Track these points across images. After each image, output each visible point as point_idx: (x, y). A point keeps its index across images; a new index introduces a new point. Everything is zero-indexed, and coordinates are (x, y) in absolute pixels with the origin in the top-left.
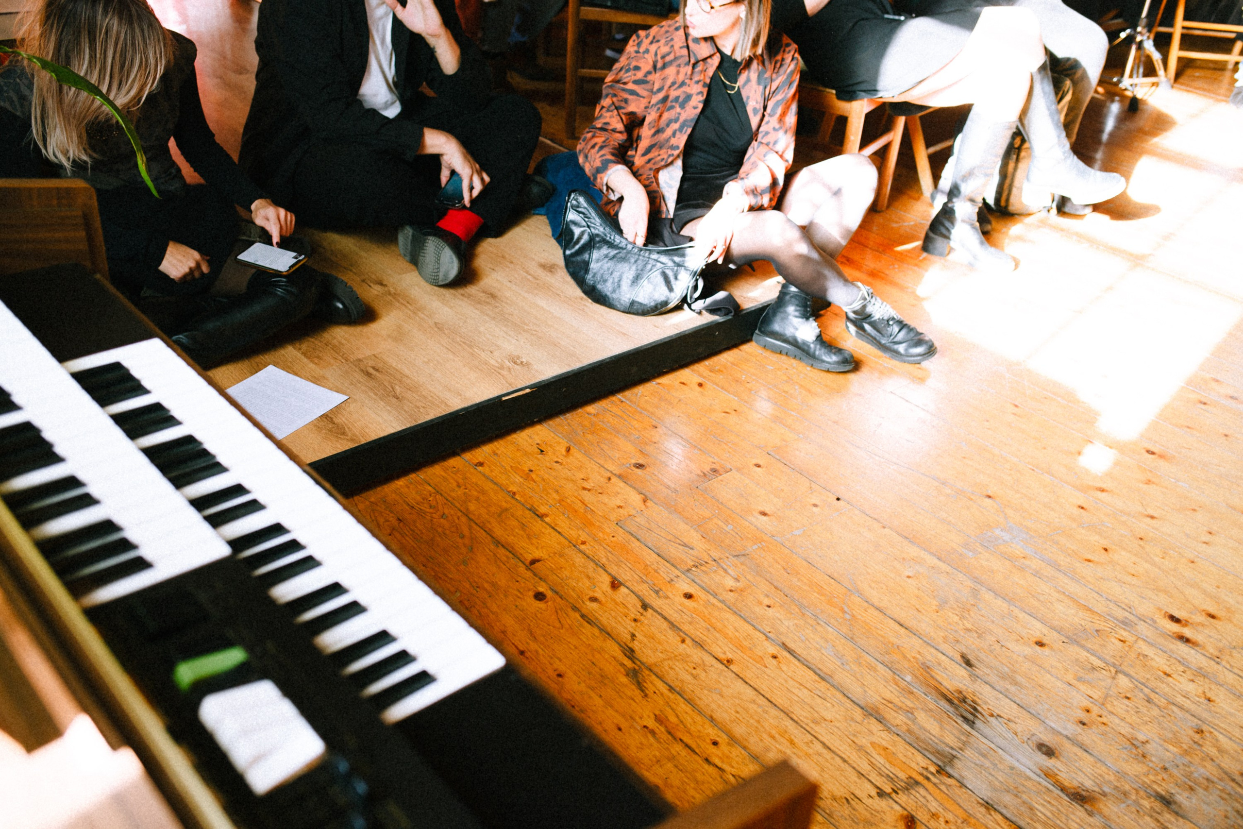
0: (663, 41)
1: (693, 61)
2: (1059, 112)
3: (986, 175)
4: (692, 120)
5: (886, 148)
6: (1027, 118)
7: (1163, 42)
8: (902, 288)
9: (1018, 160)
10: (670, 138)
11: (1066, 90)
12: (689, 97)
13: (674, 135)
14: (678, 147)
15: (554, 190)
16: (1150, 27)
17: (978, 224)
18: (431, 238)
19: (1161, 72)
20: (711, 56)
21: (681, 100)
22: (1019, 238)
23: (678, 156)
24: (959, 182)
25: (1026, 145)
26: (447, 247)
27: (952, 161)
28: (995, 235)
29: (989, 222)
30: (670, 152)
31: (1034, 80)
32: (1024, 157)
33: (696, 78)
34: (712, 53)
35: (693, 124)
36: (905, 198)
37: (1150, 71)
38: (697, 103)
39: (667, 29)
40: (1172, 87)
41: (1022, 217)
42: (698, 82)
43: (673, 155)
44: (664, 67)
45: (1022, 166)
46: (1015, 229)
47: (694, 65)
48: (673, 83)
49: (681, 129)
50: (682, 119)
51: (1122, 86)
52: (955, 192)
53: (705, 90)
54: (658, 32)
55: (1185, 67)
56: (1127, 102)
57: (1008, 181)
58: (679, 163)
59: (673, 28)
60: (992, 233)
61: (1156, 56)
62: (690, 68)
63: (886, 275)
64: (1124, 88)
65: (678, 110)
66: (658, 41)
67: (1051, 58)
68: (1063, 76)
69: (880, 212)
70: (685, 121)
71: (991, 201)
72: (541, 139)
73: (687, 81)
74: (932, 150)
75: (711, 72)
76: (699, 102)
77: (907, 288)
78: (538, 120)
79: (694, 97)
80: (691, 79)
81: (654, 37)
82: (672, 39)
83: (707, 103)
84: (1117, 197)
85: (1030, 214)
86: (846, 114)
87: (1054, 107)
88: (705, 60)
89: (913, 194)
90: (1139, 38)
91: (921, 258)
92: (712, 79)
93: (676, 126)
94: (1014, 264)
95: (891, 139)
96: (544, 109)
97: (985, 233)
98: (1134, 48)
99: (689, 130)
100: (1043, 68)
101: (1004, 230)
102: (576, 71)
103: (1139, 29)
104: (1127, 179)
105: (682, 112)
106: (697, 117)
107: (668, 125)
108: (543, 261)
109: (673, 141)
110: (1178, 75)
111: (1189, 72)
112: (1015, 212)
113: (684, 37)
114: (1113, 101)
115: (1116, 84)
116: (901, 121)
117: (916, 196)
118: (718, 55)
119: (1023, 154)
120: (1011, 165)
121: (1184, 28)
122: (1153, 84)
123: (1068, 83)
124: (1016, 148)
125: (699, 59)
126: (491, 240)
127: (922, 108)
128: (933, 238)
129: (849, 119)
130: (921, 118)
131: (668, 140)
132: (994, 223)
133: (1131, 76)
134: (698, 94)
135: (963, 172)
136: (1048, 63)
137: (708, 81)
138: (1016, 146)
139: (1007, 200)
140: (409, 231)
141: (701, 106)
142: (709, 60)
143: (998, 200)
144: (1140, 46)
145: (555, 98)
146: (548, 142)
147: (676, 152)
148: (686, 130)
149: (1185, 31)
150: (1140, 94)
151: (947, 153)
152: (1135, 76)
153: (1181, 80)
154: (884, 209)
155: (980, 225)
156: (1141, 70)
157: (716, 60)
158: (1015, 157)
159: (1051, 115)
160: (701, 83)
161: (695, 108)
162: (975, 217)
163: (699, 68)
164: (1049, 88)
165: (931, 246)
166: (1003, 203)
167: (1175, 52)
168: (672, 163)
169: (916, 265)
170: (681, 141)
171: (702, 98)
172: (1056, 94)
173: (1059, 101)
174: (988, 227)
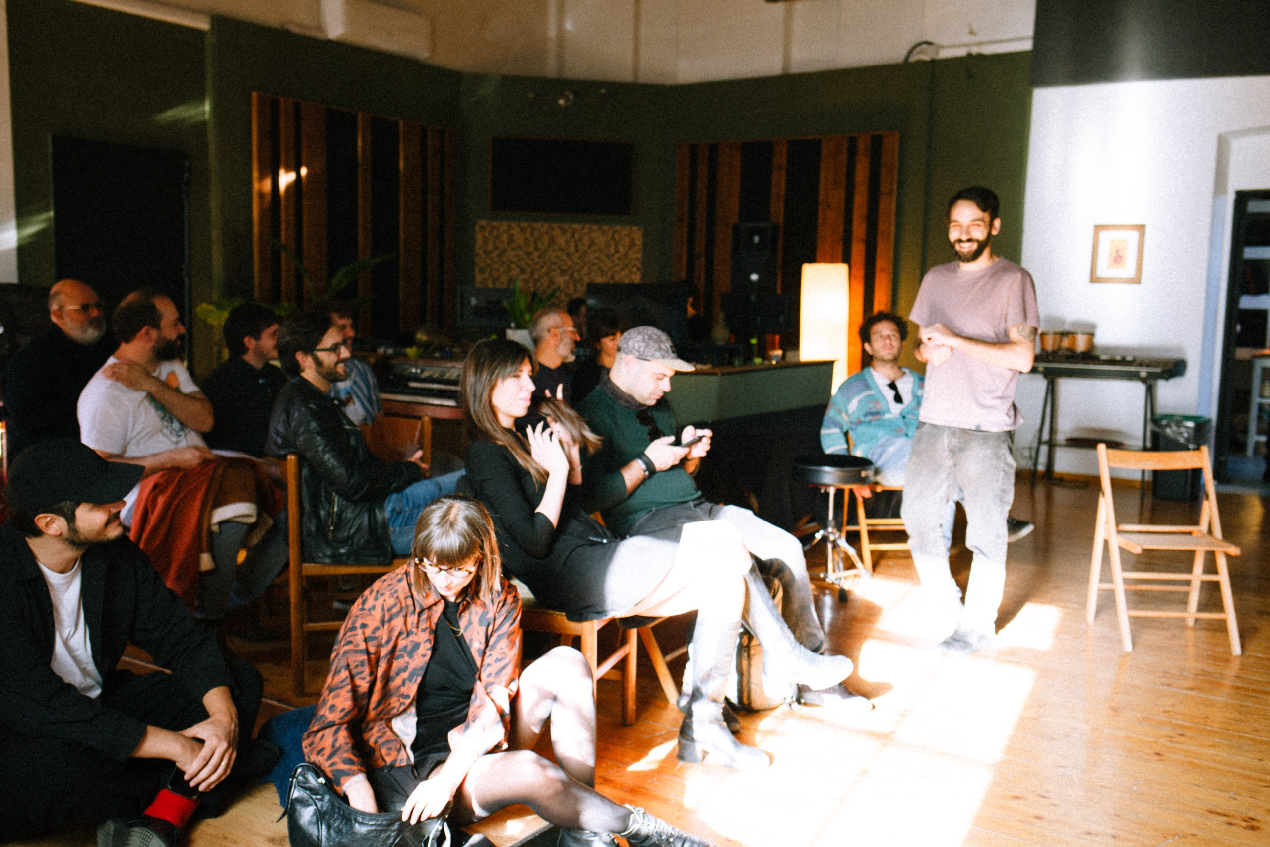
0: (388, 594)
1: (418, 610)
2: (776, 606)
3: (724, 675)
4: (421, 669)
5: (624, 662)
6: (750, 616)
7: (854, 539)
8: (664, 801)
9: (749, 657)
10: (400, 686)
11: (776, 588)
12: (417, 646)
13: (404, 683)
14: (407, 696)
15: (282, 752)
16: (839, 527)
17: (725, 724)
18: (136, 829)
19: (858, 563)
20: (435, 604)
21: (409, 649)
22: (768, 733)
23: (411, 704)
24: (699, 684)
25: (754, 643)
26: (155, 836)
27: (689, 666)
28: (745, 733)
29: (736, 721)
30: (402, 700)
31: (748, 582)
32: (754, 655)
33: (423, 625)
34: (437, 600)
35: (422, 673)
36: (653, 707)
37: (850, 565)
38: (424, 651)
39: (390, 582)
40: (872, 576)
41: (767, 712)
42: (424, 630)
43: (404, 703)
44: (391, 619)
45: (755, 661)
46: (764, 724)
47: (420, 614)
48: (400, 634)
49: (410, 678)
50: (410, 669)
51: (829, 580)
52: (698, 694)
53: (432, 637)
54: (380, 587)
55: (878, 559)
56: (837, 595)
57: (745, 679)
58: (413, 710)
59: (395, 581)
60: (741, 731)
61: (851, 551)
62: (416, 616)
63: (647, 790)
64: (830, 582)
65: (406, 659)
66: (382, 595)
67: (758, 561)
68: (771, 577)
69: (630, 725)
70: (415, 669)
71: (734, 700)
72: (264, 700)
73: (414, 630)
74: (669, 658)
75: (435, 619)
76: (427, 649)
77: (670, 801)
78: (260, 681)
79: (422, 645)
80: (418, 627)
81: (378, 592)
82: (396, 591)
83: (434, 649)
84: (849, 678)
85: (774, 708)
86: (579, 633)
87: (771, 602)
88: (430, 608)
89: (659, 703)
90: (832, 538)
91: (678, 767)
92: (437, 624)
93: (405, 675)
94: (768, 759)
95: (627, 651)
96: (267, 670)
97: (735, 733)
98: (830, 546)
99: (419, 679)
100: (752, 570)
101: (753, 727)
102: (301, 626)
103: (830, 530)
104: (854, 660)
105: (411, 661)
106: (426, 665)
107: (398, 674)
108: (270, 834)
109: (403, 690)
110: (875, 566)
111: (883, 562)
112: (760, 708)
113: (407, 587)
114: (825, 595)
115: (824, 579)
116: (634, 633)
117: (663, 704)
118: (443, 602)
119: (752, 651)
120: (745, 663)
121: (868, 525)
122: (856, 576)
123: (777, 582)
124: (745, 647)
125: (425, 607)
126: (210, 821)
127: (653, 619)
128: (685, 745)
129: (583, 637)
130: (653, 628)
131: (398, 688)
132: (741, 720)
133: (834, 571)
134: (426, 641)
135: (701, 675)
136: (755, 565)
137: (434, 627)
138: (745, 644)
139: (749, 697)
140: (110, 826)
141: (429, 653)
142: (434, 608)
143: (740, 698)
144: (835, 546)
145: (281, 657)
146: (275, 703)
147: (408, 701)
148: (416, 679)
149: (870, 528)
150: (846, 586)
151: (683, 660)
152: (837, 570)
153: (879, 569)
154: (633, 723)
155: (729, 725)
156: (841, 565)
157: (441, 607)
158: (745, 655)
159: (770, 610)
160: (427, 631)
161: (424, 656)
162: (721, 718)
163: (424, 616)
164: (763, 587)
165: (686, 754)
166: (745, 701)
167: (867, 547)
168: (405, 711)
169: (675, 775)
170: (412, 689)
171: (429, 645)
172: (770, 592)
173: (774, 597)
174: (737, 727)
